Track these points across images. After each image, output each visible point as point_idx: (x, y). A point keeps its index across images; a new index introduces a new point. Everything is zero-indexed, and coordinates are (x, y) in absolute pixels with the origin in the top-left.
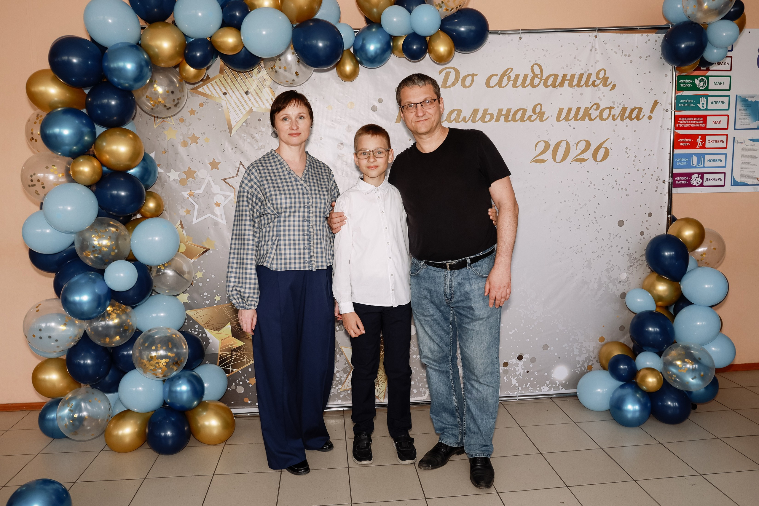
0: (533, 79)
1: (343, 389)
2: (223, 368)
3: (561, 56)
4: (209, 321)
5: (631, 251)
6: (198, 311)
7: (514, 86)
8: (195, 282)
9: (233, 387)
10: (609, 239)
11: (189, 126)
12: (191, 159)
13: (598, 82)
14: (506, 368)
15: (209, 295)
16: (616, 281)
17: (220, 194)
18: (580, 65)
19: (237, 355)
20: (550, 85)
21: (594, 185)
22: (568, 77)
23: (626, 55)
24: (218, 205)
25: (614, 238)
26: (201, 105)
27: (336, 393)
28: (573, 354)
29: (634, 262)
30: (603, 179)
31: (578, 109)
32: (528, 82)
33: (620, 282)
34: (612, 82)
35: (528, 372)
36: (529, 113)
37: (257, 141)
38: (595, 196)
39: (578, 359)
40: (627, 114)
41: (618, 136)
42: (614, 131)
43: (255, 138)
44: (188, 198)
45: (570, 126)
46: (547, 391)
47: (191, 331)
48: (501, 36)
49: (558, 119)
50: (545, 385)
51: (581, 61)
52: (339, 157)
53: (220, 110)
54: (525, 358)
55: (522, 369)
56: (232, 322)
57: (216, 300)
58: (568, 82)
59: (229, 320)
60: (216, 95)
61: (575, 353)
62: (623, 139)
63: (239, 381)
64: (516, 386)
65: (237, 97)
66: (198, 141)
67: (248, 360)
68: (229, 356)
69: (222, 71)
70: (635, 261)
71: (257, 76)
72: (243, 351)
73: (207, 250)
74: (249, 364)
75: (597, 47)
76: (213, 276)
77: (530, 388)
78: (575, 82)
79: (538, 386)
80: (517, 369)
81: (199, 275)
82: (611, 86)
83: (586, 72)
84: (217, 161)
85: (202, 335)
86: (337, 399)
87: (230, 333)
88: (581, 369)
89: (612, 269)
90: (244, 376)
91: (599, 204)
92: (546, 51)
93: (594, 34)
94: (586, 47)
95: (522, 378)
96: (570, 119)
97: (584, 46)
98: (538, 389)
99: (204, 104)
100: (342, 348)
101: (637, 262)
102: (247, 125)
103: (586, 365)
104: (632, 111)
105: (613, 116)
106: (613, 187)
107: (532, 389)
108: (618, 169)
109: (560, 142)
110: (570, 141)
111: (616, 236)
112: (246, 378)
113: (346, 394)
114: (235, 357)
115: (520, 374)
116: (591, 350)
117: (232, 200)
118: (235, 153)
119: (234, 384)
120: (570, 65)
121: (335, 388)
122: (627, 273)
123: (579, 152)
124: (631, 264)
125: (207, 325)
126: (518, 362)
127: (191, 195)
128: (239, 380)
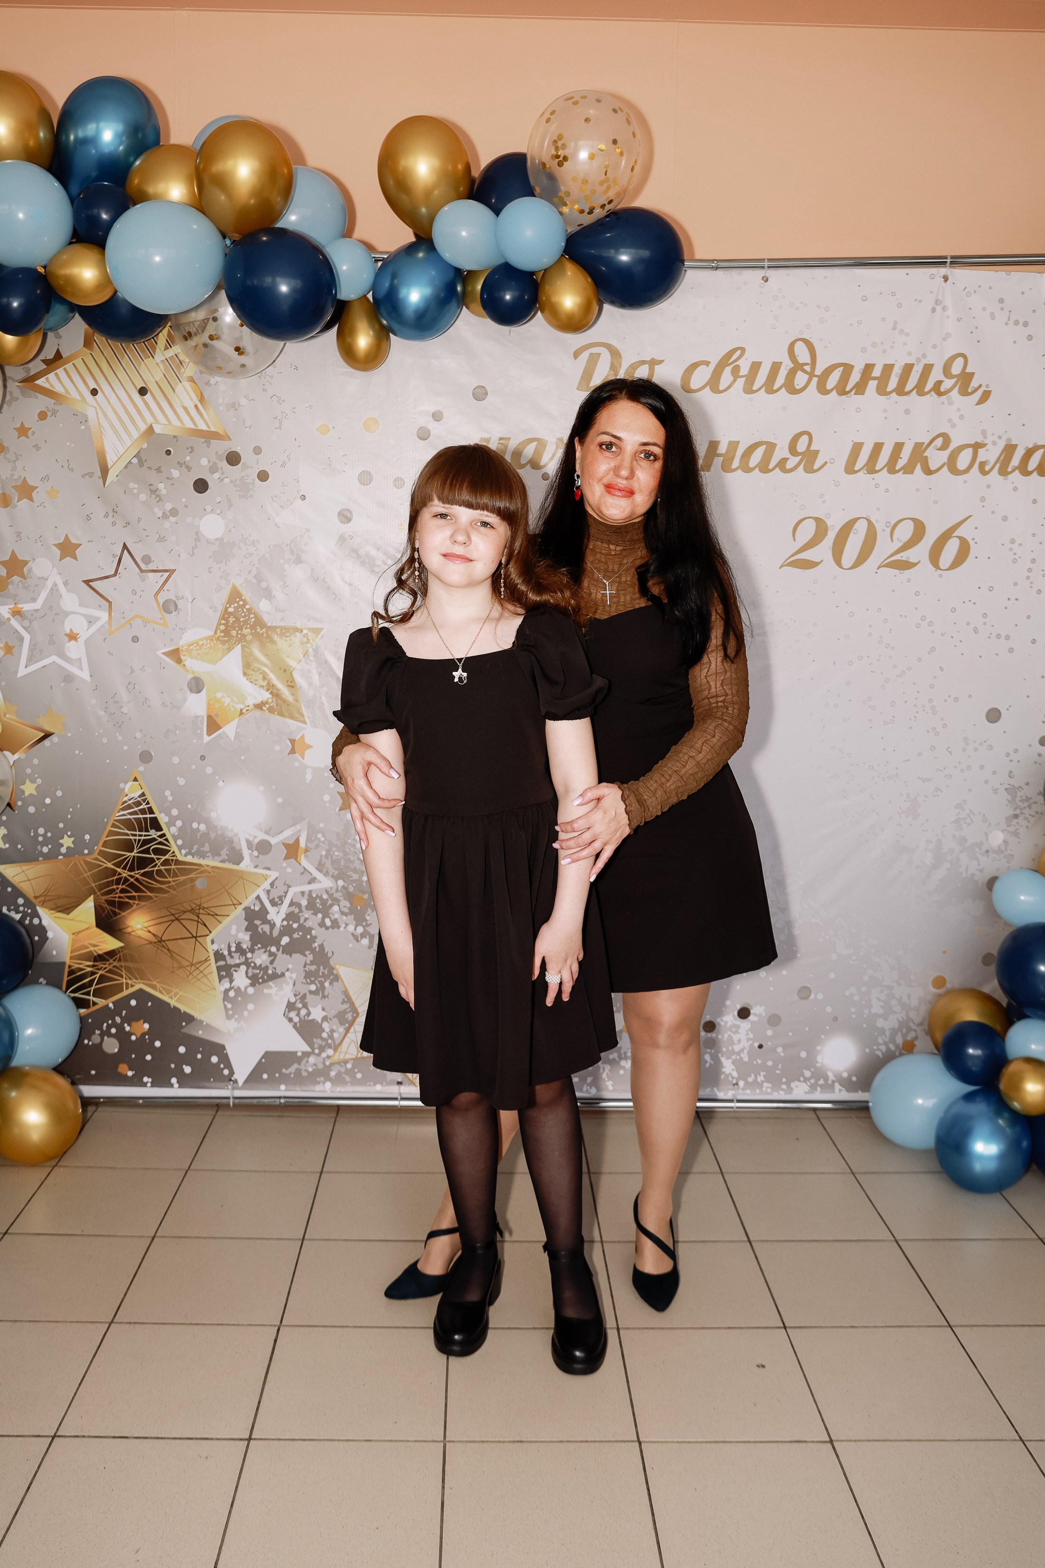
0: (791, 374)
1: (336, 1058)
2: (76, 995)
3: (860, 323)
4: (47, 890)
5: (1016, 782)
6: (24, 868)
7: (749, 389)
8: (20, 803)
9: (96, 1039)
10: (964, 750)
11: (14, 462)
12: (19, 534)
13: (948, 384)
14: (709, 1035)
15: (49, 835)
16: (977, 849)
17: (79, 614)
18: (905, 344)
19: (105, 968)
20: (832, 390)
21: (931, 624)
22: (877, 372)
23: (1016, 323)
24: (73, 637)
25: (976, 750)
26: (43, 416)
27: (320, 1066)
28: (870, 1012)
29: (1023, 805)
30: (953, 610)
31: (898, 447)
32: (780, 380)
33: (987, 851)
34: (980, 386)
35: (760, 1046)
36: (781, 452)
37: (161, 500)
38: (933, 649)
39: (880, 1023)
40: (1016, 461)
41: (993, 512)
42: (983, 499)
43: (157, 493)
44: (9, 619)
45: (877, 486)
46: (805, 1093)
47: (9, 910)
48: (720, 273)
49: (850, 469)
50: (802, 1079)
51: (907, 335)
52: (342, 539)
53: (83, 427)
54: (755, 1015)
55: (748, 1040)
56: (98, 896)
57: (62, 845)
58: (876, 382)
59: (91, 892)
60: (74, 394)
61: (873, 1011)
62: (1005, 519)
63: (109, 1027)
64: (733, 1078)
65: (119, 399)
66: (34, 494)
67: (129, 982)
68: (89, 969)
69: (88, 343)
70: (1026, 804)
71: (164, 355)
72: (120, 960)
73: (47, 735)
74: (131, 990)
75: (948, 302)
76: (59, 793)
77: (766, 1085)
78: (893, 383)
79: (784, 1080)
80: (736, 1038)
81: (29, 789)
82: (979, 393)
83: (918, 360)
84: (73, 541)
85: (31, 921)
86: (322, 1079)
87: (92, 920)
88: (888, 1049)
89: (968, 821)
90: (120, 1016)
91: (942, 669)
92: (827, 309)
93: (942, 271)
94: (920, 301)
95: (746, 1059)
96: (877, 468)
97: (916, 300)
98: (784, 1087)
99: (49, 414)
100: (338, 967)
101: (1030, 807)
102: (141, 463)
103: (899, 1040)
104: (1029, 453)
105: (982, 465)
106: (976, 631)
107: (770, 1085)
108: (991, 589)
109: (855, 520)
110: (877, 521)
111: (981, 744)
112: (124, 1020)
113: (343, 1070)
114: (100, 972)
115: (742, 1050)
116: (912, 1006)
117: (102, 627)
118: (114, 524)
119: (97, 1032)
120: (882, 343)
121: (319, 1055)
122: (1005, 832)
123: (897, 545)
124: (1015, 809)
125: (42, 899)
126: (739, 1022)
127: (16, 613)
128: (108, 1024)
